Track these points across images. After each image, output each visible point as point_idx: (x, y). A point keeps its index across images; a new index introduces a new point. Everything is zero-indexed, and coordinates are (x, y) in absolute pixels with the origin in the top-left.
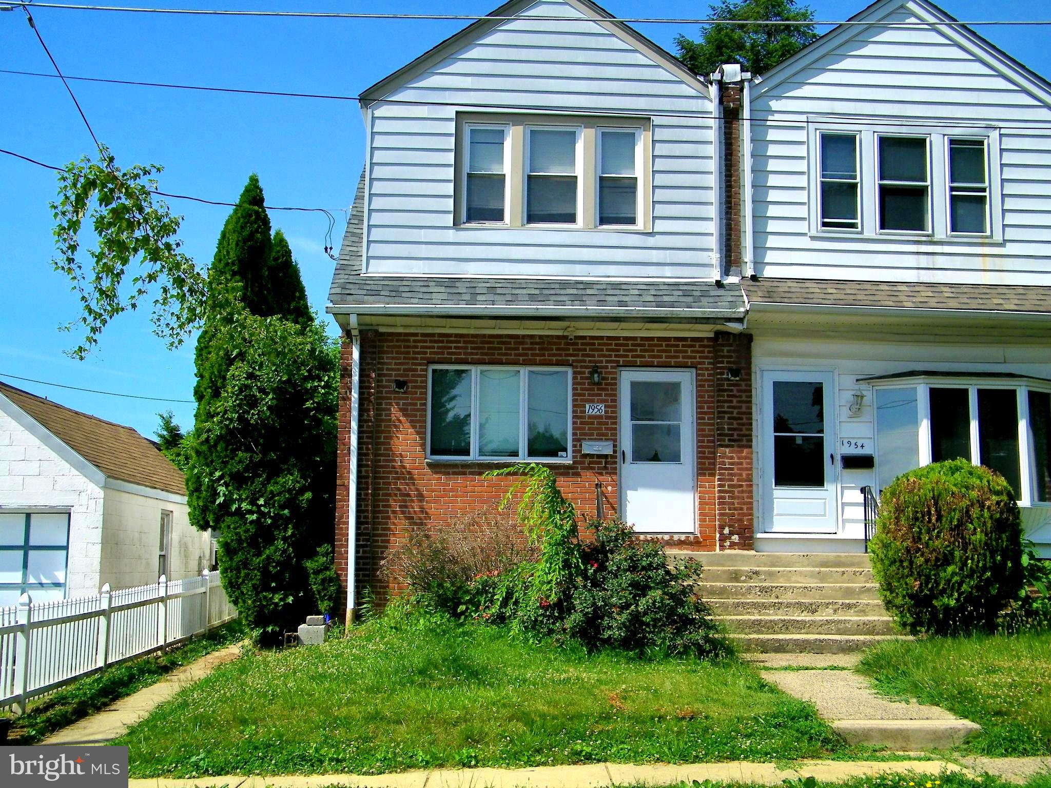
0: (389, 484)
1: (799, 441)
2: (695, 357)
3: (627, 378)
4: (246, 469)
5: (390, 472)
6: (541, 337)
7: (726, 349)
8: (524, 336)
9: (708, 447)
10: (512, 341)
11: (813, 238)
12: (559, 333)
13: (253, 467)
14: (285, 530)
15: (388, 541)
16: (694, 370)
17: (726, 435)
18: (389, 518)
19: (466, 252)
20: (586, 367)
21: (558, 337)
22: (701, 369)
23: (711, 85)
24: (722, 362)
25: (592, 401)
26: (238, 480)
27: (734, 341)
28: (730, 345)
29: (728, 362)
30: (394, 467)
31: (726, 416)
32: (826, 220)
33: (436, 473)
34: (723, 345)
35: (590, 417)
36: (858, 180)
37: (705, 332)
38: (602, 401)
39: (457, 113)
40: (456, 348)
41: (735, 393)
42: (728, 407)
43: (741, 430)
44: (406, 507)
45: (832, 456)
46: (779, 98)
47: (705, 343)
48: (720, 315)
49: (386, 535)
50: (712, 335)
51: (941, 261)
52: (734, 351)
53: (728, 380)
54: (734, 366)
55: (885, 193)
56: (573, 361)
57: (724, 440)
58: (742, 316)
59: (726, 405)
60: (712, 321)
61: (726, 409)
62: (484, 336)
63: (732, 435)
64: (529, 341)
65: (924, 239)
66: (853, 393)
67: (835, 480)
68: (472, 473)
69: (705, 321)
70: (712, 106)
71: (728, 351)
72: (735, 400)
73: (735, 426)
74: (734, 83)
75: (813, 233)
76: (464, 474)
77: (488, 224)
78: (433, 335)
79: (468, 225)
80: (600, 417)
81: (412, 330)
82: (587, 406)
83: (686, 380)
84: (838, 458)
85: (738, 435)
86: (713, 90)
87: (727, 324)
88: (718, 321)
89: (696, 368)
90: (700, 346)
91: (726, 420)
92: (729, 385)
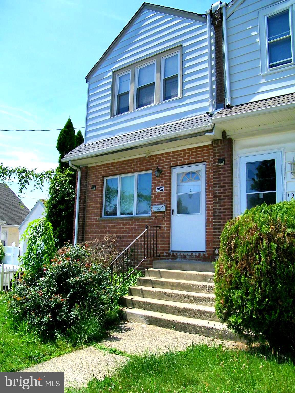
1: (261, 196)
2: (205, 156)
3: (176, 171)
7: (217, 149)
8: (134, 159)
22: (208, 162)
24: (215, 156)
25: (159, 186)
27: (221, 143)
28: (219, 146)
29: (218, 156)
31: (217, 186)
32: (272, 64)
34: (215, 147)
35: (158, 193)
36: (291, 34)
37: (206, 141)
38: (163, 185)
39: (113, 72)
41: (222, 172)
42: (219, 181)
43: (225, 193)
50: (210, 143)
52: (221, 149)
53: (218, 165)
54: (221, 158)
56: (152, 167)
59: (217, 179)
60: (199, 134)
61: (217, 182)
62: (120, 162)
63: (220, 196)
69: (195, 135)
71: (218, 150)
72: (222, 176)
73: (222, 191)
75: (264, 73)
79: (117, 116)
80: (162, 193)
82: (157, 188)
83: (202, 169)
85: (224, 196)
86: (208, 19)
87: (206, 134)
88: (201, 134)
89: (206, 162)
90: (207, 150)
91: (217, 188)
92: (219, 168)
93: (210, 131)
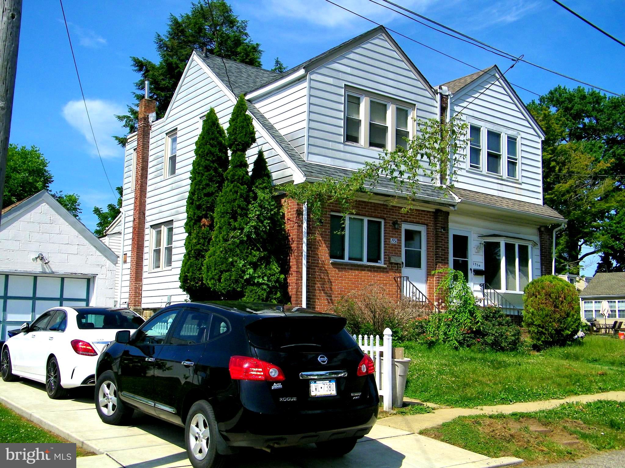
0: (315, 272)
1: (460, 262)
2: (428, 220)
3: (405, 226)
4: (258, 260)
5: (316, 266)
6: (374, 203)
9: (431, 262)
10: (364, 204)
11: (467, 171)
12: (382, 203)
13: (261, 259)
14: (276, 294)
15: (315, 302)
16: (426, 226)
17: (440, 257)
18: (315, 290)
19: (348, 157)
20: (391, 220)
21: (381, 204)
22: (430, 226)
23: (437, 94)
24: (439, 224)
25: (393, 237)
26: (255, 266)
27: (444, 214)
28: (441, 216)
29: (441, 224)
30: (318, 263)
31: (440, 248)
32: (471, 164)
33: (334, 268)
34: (439, 216)
35: (392, 244)
36: (481, 148)
37: (432, 208)
38: (396, 237)
39: (345, 85)
41: (443, 238)
43: (445, 256)
44: (323, 284)
45: (471, 269)
46: (457, 105)
47: (431, 214)
48: (449, 203)
49: (314, 299)
50: (434, 211)
51: (505, 188)
52: (443, 219)
53: (441, 232)
54: (443, 226)
55: (489, 154)
56: (387, 217)
57: (439, 260)
58: (454, 204)
59: (440, 243)
60: (444, 205)
61: (440, 245)
63: (442, 257)
64: (369, 205)
65: (500, 177)
66: (480, 242)
67: (471, 281)
68: (348, 269)
69: (442, 205)
70: (438, 105)
71: (441, 219)
72: (443, 241)
73: (443, 253)
74: (445, 95)
75: (467, 169)
76: (345, 269)
77: (355, 144)
79: (347, 143)
80: (395, 245)
82: (391, 239)
83: (422, 229)
84: (472, 270)
85: (444, 258)
86: (438, 97)
87: (450, 207)
88: (447, 206)
89: (427, 225)
91: (440, 250)
92: (441, 235)
93: (453, 206)
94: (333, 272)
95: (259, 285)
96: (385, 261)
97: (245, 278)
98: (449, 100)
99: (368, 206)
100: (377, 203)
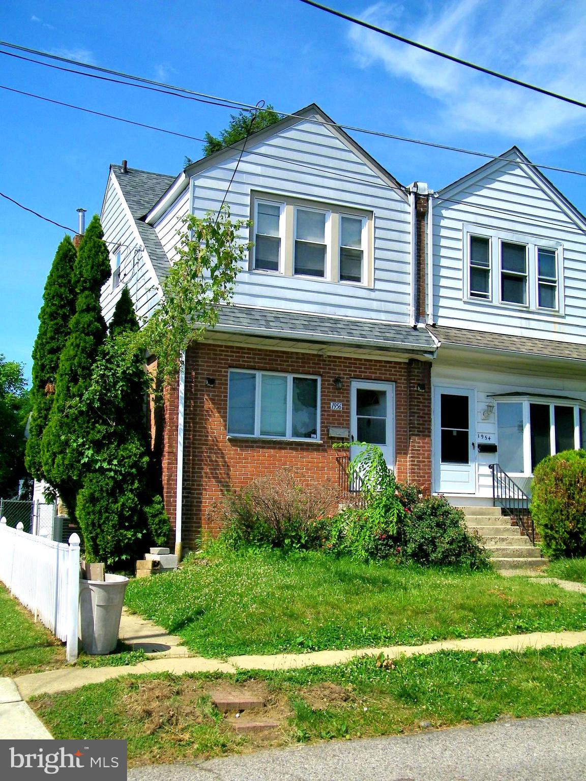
0: (202, 452)
1: (455, 434)
2: (396, 375)
3: (356, 385)
4: (104, 438)
5: (203, 444)
6: (303, 354)
7: (416, 370)
8: (292, 353)
9: (403, 435)
10: (285, 355)
11: (465, 302)
12: (315, 352)
13: (109, 436)
14: (132, 484)
15: (201, 494)
16: (394, 383)
17: (416, 428)
18: (202, 477)
19: (256, 290)
20: (331, 377)
21: (314, 355)
22: (400, 383)
23: (410, 194)
24: (414, 380)
25: (334, 401)
26: (98, 446)
27: (422, 366)
28: (419, 369)
29: (418, 380)
30: (206, 440)
31: (416, 415)
32: (472, 292)
33: (234, 446)
34: (415, 369)
35: (333, 411)
36: (490, 268)
37: (403, 358)
38: (340, 401)
39: (252, 190)
40: (247, 357)
41: (421, 400)
42: (417, 409)
43: (424, 425)
44: (215, 469)
45: (473, 444)
46: (448, 209)
47: (402, 366)
48: (422, 349)
49: (199, 489)
50: (407, 361)
51: (533, 324)
52: (421, 373)
53: (417, 391)
54: (421, 383)
55: (504, 277)
56: (323, 372)
57: (414, 431)
58: (434, 350)
59: (416, 408)
60: (416, 352)
61: (415, 411)
62: (267, 350)
63: (419, 428)
64: (295, 356)
65: (524, 309)
66: (487, 404)
67: (474, 460)
68: (258, 447)
69: (411, 352)
70: (411, 209)
71: (418, 372)
72: (421, 405)
73: (421, 422)
74: (424, 195)
75: (465, 299)
76: (252, 447)
77: (270, 272)
78: (232, 347)
79: (256, 271)
80: (339, 412)
81: (219, 343)
82: (332, 404)
83: (389, 389)
84: (476, 445)
85: (423, 428)
86: (411, 198)
87: (425, 355)
88: (419, 353)
89: (396, 382)
90: (400, 368)
91: (416, 418)
92: (418, 395)
93: (432, 353)
94: (231, 452)
95: (102, 471)
96: (322, 435)
97: (82, 462)
98: (430, 202)
99: (291, 358)
100: (307, 354)
